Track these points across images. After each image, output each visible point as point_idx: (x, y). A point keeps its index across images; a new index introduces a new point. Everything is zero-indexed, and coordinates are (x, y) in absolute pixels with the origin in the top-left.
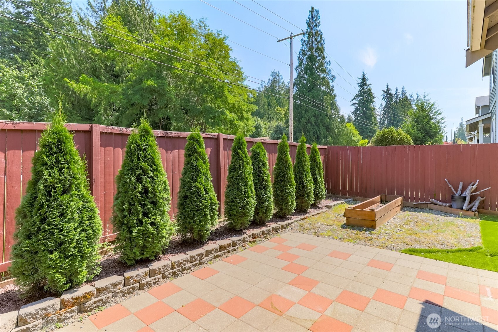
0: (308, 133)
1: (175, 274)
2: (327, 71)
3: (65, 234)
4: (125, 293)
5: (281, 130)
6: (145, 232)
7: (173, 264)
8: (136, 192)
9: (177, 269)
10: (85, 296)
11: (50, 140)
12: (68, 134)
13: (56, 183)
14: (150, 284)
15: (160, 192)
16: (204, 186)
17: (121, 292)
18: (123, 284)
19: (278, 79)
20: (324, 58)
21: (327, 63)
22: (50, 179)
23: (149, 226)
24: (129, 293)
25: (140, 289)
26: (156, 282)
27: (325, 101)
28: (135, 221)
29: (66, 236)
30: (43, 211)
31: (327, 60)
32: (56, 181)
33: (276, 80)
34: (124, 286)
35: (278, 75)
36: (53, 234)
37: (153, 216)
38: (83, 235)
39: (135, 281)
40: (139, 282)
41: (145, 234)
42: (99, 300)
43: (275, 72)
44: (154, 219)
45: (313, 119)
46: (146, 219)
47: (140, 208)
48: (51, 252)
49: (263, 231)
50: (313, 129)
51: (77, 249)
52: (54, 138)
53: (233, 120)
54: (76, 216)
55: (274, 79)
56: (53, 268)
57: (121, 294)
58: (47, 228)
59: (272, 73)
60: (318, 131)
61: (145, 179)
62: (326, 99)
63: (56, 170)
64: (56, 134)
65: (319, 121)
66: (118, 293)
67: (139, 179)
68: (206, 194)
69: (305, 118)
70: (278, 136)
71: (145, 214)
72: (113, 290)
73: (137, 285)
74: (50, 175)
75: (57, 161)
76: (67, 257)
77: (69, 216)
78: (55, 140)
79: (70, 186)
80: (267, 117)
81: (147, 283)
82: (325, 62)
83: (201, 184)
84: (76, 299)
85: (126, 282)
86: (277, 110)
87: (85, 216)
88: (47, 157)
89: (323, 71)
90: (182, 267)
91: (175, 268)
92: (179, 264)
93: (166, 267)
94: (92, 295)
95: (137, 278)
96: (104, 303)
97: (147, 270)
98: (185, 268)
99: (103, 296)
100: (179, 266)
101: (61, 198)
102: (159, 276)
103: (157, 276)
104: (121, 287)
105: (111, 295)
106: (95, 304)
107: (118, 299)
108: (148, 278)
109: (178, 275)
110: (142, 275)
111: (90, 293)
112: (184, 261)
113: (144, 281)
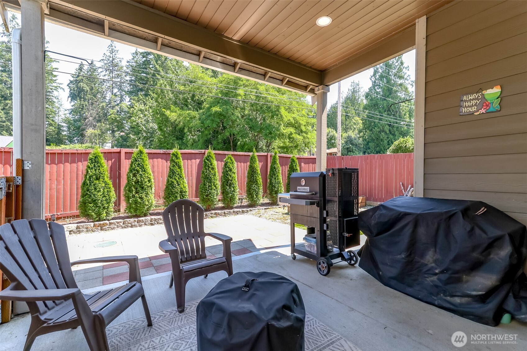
0: (382, 142)
1: (152, 224)
2: (405, 77)
3: (96, 197)
4: (123, 227)
5: (352, 141)
6: (136, 201)
7: (152, 219)
8: (132, 182)
9: (153, 222)
10: (104, 224)
11: (92, 157)
12: (100, 155)
13: (93, 175)
14: (136, 226)
15: (146, 182)
16: (177, 181)
17: (121, 226)
18: (122, 223)
19: (358, 88)
20: (402, 63)
21: (406, 68)
22: (91, 174)
23: (138, 198)
24: (125, 228)
25: (131, 227)
26: (140, 226)
27: (402, 109)
28: (131, 196)
29: (96, 198)
30: (88, 186)
31: (405, 65)
32: (93, 174)
33: (355, 89)
34: (123, 224)
35: (358, 85)
36: (91, 196)
37: (141, 194)
38: (104, 199)
39: (129, 223)
40: (131, 224)
41: (136, 202)
42: (110, 227)
43: (355, 82)
44: (141, 195)
45: (387, 128)
46: (137, 195)
47: (134, 189)
48: (91, 203)
49: (224, 212)
50: (388, 138)
51: (101, 204)
52: (94, 156)
53: (291, 134)
54: (102, 190)
55: (354, 89)
56: (91, 210)
57: (121, 227)
58: (89, 193)
59: (352, 83)
60: (393, 140)
61: (138, 175)
62: (403, 106)
63: (93, 170)
64: (95, 154)
65: (395, 129)
66: (119, 226)
67: (134, 175)
68: (178, 185)
69: (379, 128)
70: (348, 146)
71: (137, 193)
72: (117, 225)
73: (130, 225)
74: (91, 172)
75: (95, 166)
76: (97, 207)
77: (98, 190)
78: (94, 157)
79: (100, 177)
80: (345, 127)
81: (135, 225)
82: (403, 67)
83: (176, 180)
84: (100, 224)
85: (124, 222)
86: (355, 120)
87: (106, 190)
88: (90, 164)
89: (401, 77)
90: (157, 222)
91: (152, 221)
92: (155, 220)
93: (148, 220)
94: (107, 224)
95: (129, 222)
96: (112, 229)
97: (136, 219)
98: (159, 223)
99: (112, 226)
100: (155, 221)
101: (95, 181)
102: (142, 223)
103: (141, 223)
104: (121, 224)
105: (116, 226)
106: (108, 228)
107: (119, 229)
108: (136, 223)
109: (154, 225)
110: (132, 221)
111: (106, 223)
112: (158, 219)
113: (133, 224)
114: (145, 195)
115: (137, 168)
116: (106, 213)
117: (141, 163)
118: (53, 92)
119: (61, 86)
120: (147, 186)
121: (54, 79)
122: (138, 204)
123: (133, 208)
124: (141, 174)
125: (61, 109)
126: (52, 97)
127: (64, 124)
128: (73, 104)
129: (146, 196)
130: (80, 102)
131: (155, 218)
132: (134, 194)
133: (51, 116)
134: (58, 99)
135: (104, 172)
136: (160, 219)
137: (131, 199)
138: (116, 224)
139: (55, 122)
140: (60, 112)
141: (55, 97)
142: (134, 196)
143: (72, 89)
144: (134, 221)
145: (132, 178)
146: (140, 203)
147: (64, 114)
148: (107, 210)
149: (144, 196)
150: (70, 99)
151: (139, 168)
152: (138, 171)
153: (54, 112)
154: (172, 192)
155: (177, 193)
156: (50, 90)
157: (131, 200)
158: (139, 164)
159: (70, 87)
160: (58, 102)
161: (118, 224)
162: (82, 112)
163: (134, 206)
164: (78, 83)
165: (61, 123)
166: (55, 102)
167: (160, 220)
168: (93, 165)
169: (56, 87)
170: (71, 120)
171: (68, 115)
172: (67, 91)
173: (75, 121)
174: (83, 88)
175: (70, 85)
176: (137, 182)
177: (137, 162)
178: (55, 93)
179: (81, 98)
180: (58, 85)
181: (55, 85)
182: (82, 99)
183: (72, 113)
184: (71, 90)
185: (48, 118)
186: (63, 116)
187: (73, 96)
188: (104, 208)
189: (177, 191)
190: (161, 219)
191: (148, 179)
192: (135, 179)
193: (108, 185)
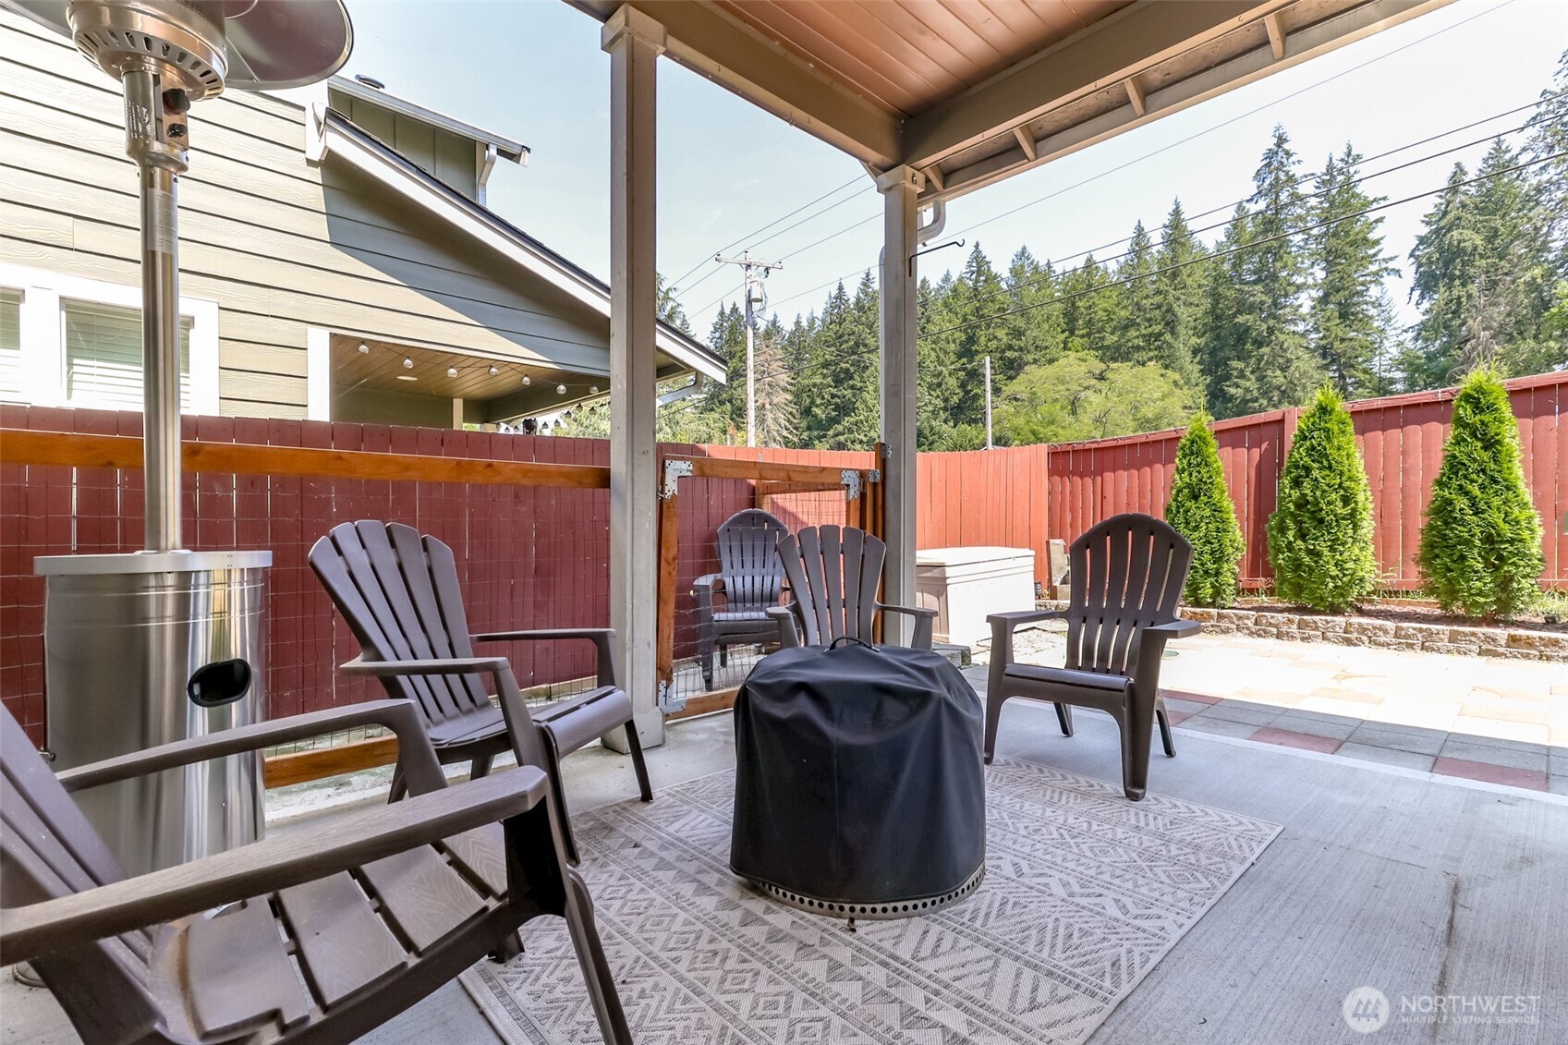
1: (1349, 642)
4: (1252, 633)
6: (1299, 562)
7: (1351, 625)
9: (1355, 635)
10: (1204, 615)
11: (1185, 443)
12: (1207, 433)
13: (1185, 488)
14: (1292, 637)
15: (1331, 503)
17: (1247, 629)
18: (1253, 621)
22: (1180, 483)
23: (1303, 554)
24: (1259, 636)
25: (1277, 638)
26: (1303, 638)
28: (1283, 544)
30: (1173, 515)
32: (1184, 485)
34: (1255, 625)
37: (1314, 539)
38: (1207, 548)
39: (1271, 624)
40: (1275, 626)
41: (1296, 565)
42: (1218, 626)
44: (1314, 545)
46: (1299, 543)
47: (1292, 525)
51: (1200, 562)
54: (1203, 525)
57: (1247, 632)
61: (1307, 484)
63: (1186, 474)
64: (1192, 434)
66: (1243, 628)
67: (1297, 483)
71: (1300, 536)
72: (1237, 622)
73: (1275, 631)
74: (1181, 480)
75: (1190, 464)
77: (1194, 524)
78: (1189, 442)
81: (1288, 633)
84: (1193, 613)
85: (1258, 621)
87: (1212, 526)
88: (1180, 460)
90: (1370, 637)
91: (1351, 632)
92: (1363, 630)
93: (1334, 626)
94: (1211, 617)
95: (1272, 621)
96: (1223, 632)
97: (1297, 618)
98: (1375, 641)
99: (1224, 624)
100: (1363, 633)
101: (1188, 504)
102: (1311, 633)
103: (1309, 632)
104: (1250, 623)
105: (1234, 626)
106: (1212, 626)
107: (1239, 634)
108: (1294, 628)
109: (1355, 645)
110: (1281, 619)
111: (1208, 613)
112: (1374, 628)
113: (1284, 629)
114: (1329, 543)
115: (1305, 459)
116: (1213, 586)
117: (1319, 445)
118: (1367, 290)
119: (1391, 265)
120: (1335, 516)
121: (1371, 252)
122: (1304, 572)
123: (1288, 580)
124: (1316, 479)
125: (1390, 332)
126: (1365, 307)
127: (1398, 375)
128: (1426, 305)
129: (1332, 549)
130: (1447, 293)
131: (1359, 624)
132: (1292, 539)
133: (1360, 359)
134: (1380, 305)
135: (1211, 477)
136: (1380, 629)
137: (1283, 553)
138: (1235, 619)
139: (1370, 374)
140: (1385, 341)
141: (1373, 303)
142: (1290, 546)
143: (1424, 260)
144: (1285, 620)
145: (1287, 491)
146: (1311, 570)
147: (1398, 345)
148: (1217, 581)
149: (1323, 547)
150: (1417, 293)
151: (1313, 461)
152: (1308, 470)
153: (1367, 347)
154: (1445, 538)
155: (1468, 543)
156: (1359, 288)
157: (1281, 556)
158: (1313, 448)
159: (1417, 258)
160: (1379, 315)
161: (1240, 622)
162: (1456, 322)
163: (1289, 575)
164: (1444, 235)
165: (1389, 372)
166: (1371, 318)
167: (1381, 633)
168: (1185, 462)
169: (1376, 273)
170: (1419, 358)
171: (1410, 345)
172: (1409, 274)
173: (1431, 357)
174: (1462, 245)
175: (1417, 253)
176: (1302, 504)
177: (1308, 443)
178: (1374, 291)
179: (1454, 280)
180: (1384, 265)
181: (1373, 268)
182: (1457, 282)
183: (1423, 333)
184: (1420, 266)
185: (1353, 366)
186: (1395, 352)
187: (1426, 282)
188: (1206, 572)
189: (1466, 535)
190: (1386, 632)
191: (1342, 492)
192: (1295, 494)
193: (1220, 512)
